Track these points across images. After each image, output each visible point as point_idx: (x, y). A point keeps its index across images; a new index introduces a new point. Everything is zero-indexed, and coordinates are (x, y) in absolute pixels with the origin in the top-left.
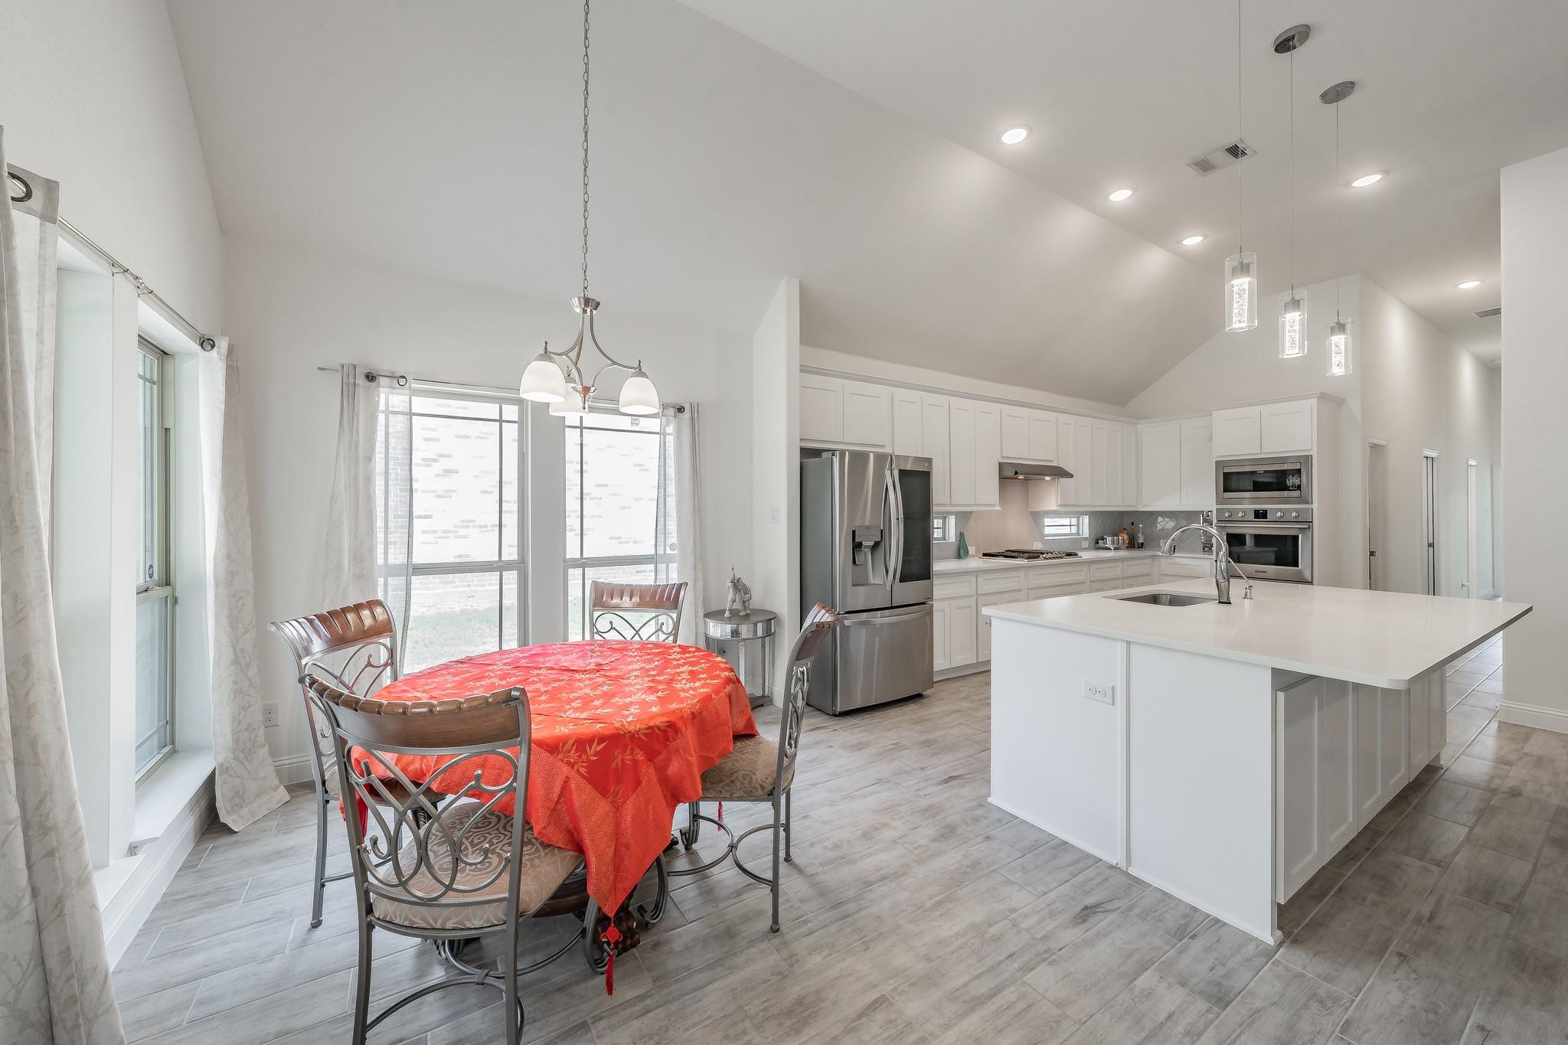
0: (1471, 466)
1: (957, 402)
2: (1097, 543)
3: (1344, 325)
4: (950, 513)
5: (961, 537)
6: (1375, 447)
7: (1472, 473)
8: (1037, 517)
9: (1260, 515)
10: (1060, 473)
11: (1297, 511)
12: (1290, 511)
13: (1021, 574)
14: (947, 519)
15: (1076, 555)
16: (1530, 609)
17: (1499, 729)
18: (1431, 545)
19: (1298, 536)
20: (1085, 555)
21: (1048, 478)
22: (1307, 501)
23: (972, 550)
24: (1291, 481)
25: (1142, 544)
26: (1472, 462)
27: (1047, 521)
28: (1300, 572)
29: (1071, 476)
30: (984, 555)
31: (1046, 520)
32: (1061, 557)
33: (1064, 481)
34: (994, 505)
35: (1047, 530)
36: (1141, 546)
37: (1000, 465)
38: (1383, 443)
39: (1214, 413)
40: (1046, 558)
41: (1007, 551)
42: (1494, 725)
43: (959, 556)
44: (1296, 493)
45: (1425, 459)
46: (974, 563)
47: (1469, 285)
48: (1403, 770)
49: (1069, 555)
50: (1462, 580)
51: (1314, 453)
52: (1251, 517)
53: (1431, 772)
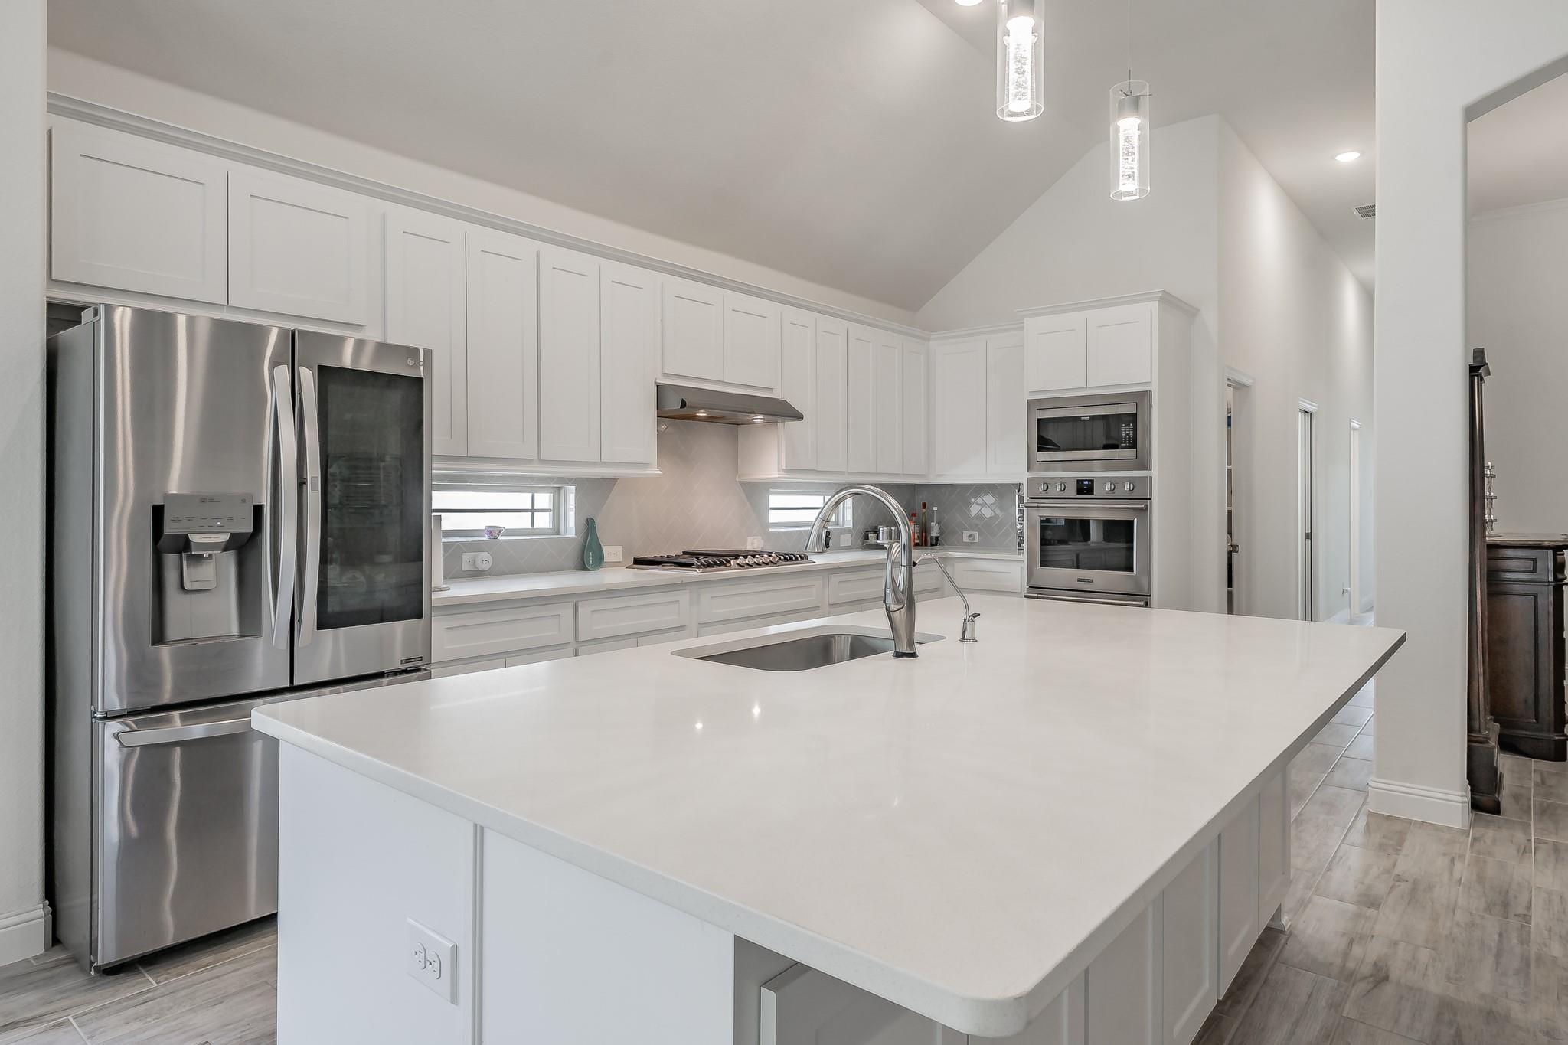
0: (1355, 429)
1: (553, 254)
2: (867, 538)
3: (1137, 99)
4: (569, 481)
5: (589, 527)
6: (1239, 387)
7: (1355, 439)
8: (755, 492)
9: (1085, 488)
10: (782, 412)
11: (1131, 480)
12: (1123, 480)
13: (684, 597)
14: (562, 492)
15: (804, 558)
16: (1403, 639)
17: (1368, 829)
18: (1308, 536)
19: (1133, 521)
20: (820, 560)
21: (758, 419)
22: (1142, 464)
23: (612, 552)
24: (1125, 431)
25: (937, 538)
26: (1355, 425)
27: (775, 500)
28: (1136, 581)
29: (799, 417)
30: (638, 562)
31: (772, 498)
32: (774, 563)
33: (792, 425)
34: (645, 465)
35: (775, 517)
36: (936, 542)
37: (659, 388)
38: (1248, 381)
39: (1027, 321)
40: (742, 566)
41: (685, 553)
42: (1362, 823)
43: (583, 566)
44: (1128, 453)
45: (1301, 415)
46: (616, 575)
47: (1348, 158)
48: (1207, 985)
49: (790, 558)
50: (1343, 585)
51: (1154, 388)
52: (1072, 491)
53: (1270, 938)
